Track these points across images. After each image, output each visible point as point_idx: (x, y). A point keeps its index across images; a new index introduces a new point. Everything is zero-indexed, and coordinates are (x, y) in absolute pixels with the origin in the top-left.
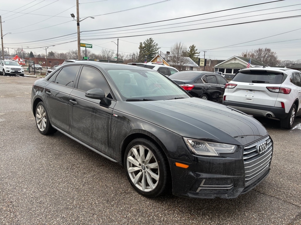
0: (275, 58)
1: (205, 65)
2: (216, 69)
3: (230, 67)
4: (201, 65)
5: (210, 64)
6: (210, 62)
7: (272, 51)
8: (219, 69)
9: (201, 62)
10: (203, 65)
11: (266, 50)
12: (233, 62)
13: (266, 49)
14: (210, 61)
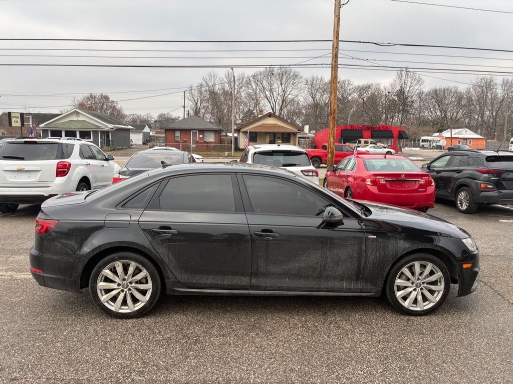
0: (119, 111)
1: (23, 125)
2: (45, 132)
3: (72, 127)
4: (14, 124)
5: (31, 123)
6: (31, 119)
7: (112, 98)
8: (51, 131)
9: (13, 120)
10: (19, 124)
11: (102, 97)
12: (74, 118)
13: (102, 95)
14: (30, 116)
